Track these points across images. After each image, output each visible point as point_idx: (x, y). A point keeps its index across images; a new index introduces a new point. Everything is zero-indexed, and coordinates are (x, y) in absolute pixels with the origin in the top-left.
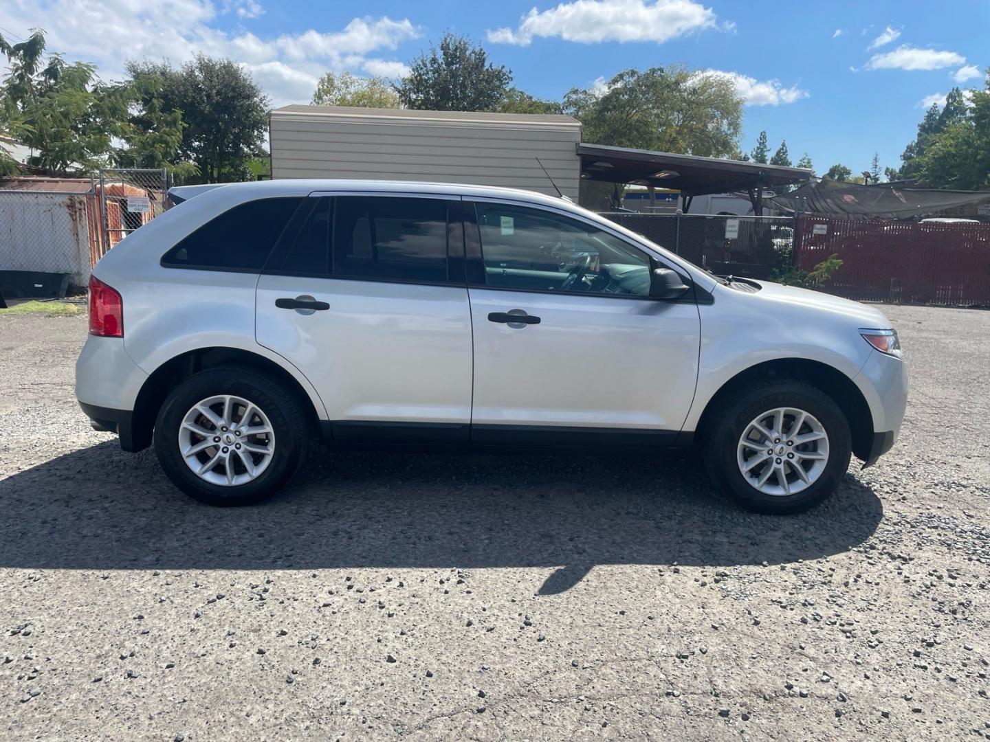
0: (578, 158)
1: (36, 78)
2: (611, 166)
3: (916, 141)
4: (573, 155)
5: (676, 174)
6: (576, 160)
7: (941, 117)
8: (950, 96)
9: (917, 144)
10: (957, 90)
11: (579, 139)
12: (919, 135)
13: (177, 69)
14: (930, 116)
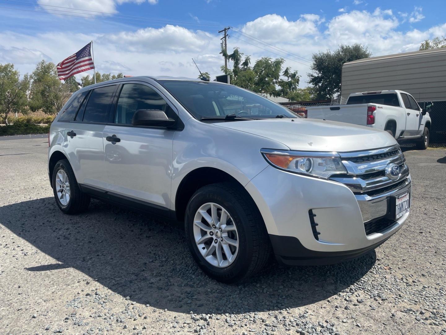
1: (240, 66)
13: (332, 53)
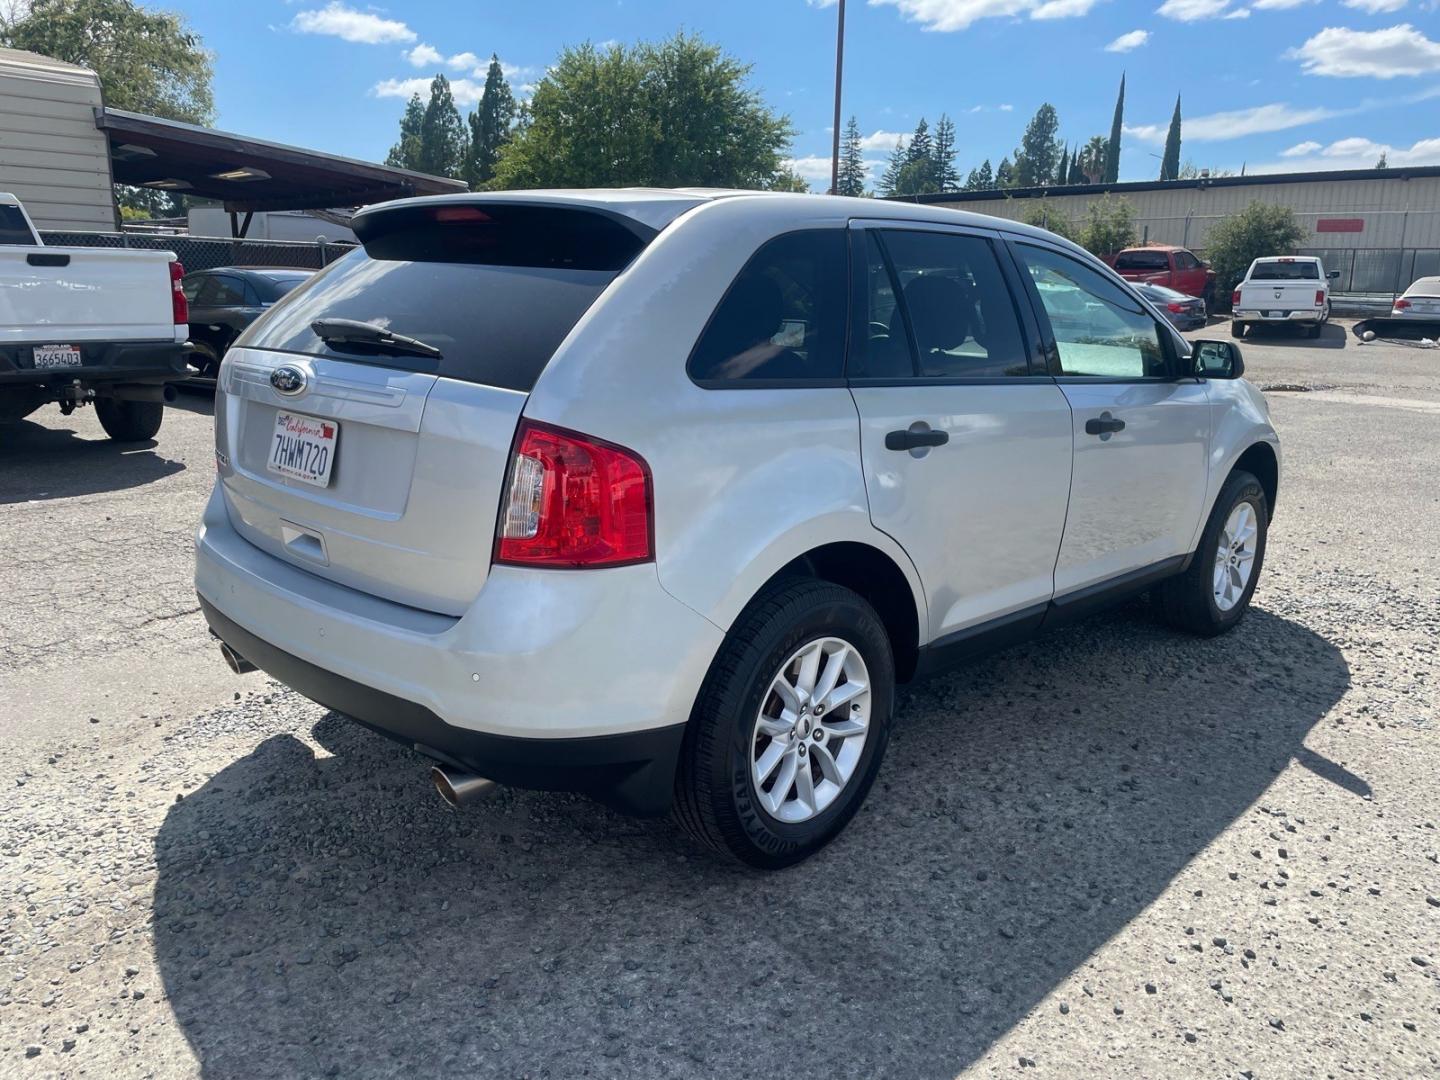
0: (101, 134)
2: (151, 153)
3: (400, 144)
4: (90, 129)
5: (265, 174)
6: (98, 138)
7: (427, 114)
8: (435, 86)
9: (403, 147)
10: (442, 78)
11: (98, 100)
12: (404, 136)
14: (413, 110)
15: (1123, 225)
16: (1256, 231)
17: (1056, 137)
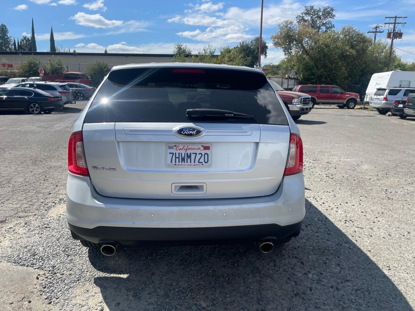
15: (60, 65)
16: (100, 69)
17: (9, 35)
